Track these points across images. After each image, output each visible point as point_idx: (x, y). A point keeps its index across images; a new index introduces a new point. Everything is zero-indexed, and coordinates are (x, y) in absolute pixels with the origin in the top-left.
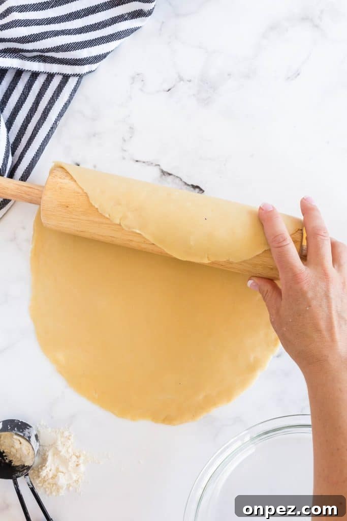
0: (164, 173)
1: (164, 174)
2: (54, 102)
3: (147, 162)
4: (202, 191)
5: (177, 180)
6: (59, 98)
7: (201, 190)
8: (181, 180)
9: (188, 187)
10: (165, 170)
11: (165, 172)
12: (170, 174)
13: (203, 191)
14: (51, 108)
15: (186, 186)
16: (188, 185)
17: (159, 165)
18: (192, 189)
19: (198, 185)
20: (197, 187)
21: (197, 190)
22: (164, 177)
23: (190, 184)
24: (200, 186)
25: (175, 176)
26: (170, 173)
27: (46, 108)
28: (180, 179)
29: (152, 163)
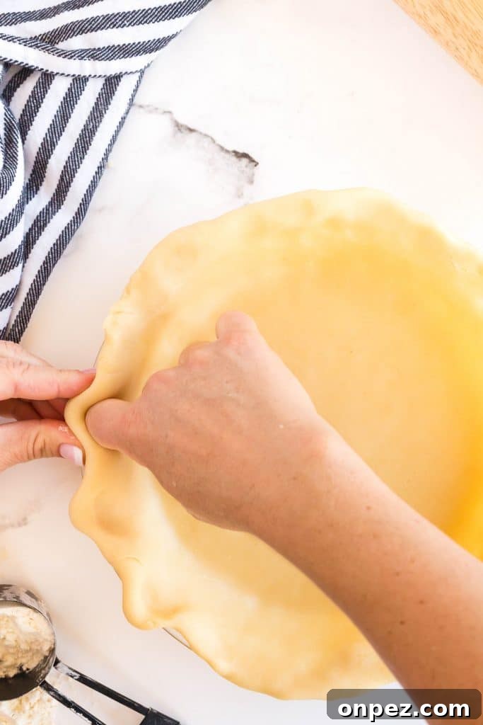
0: (179, 127)
1: (179, 130)
2: (102, 116)
3: (148, 106)
4: (254, 164)
5: (206, 142)
6: (109, 107)
7: (252, 160)
8: (214, 141)
9: (227, 156)
10: (182, 121)
11: (182, 126)
12: (191, 130)
13: (257, 164)
14: (95, 127)
15: (223, 154)
16: (227, 151)
17: (170, 112)
18: (234, 159)
19: (246, 152)
20: (245, 156)
21: (245, 161)
22: (179, 135)
23: (231, 148)
24: (250, 155)
25: (201, 133)
26: (192, 127)
27: (86, 128)
28: (212, 139)
29: (157, 109)
